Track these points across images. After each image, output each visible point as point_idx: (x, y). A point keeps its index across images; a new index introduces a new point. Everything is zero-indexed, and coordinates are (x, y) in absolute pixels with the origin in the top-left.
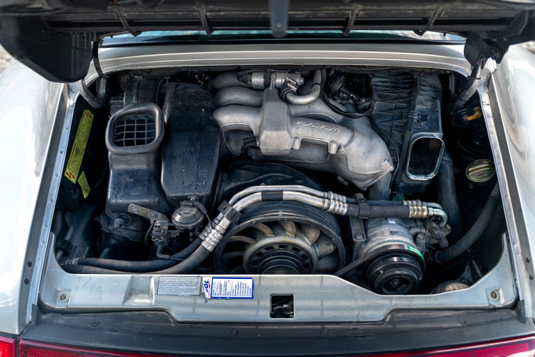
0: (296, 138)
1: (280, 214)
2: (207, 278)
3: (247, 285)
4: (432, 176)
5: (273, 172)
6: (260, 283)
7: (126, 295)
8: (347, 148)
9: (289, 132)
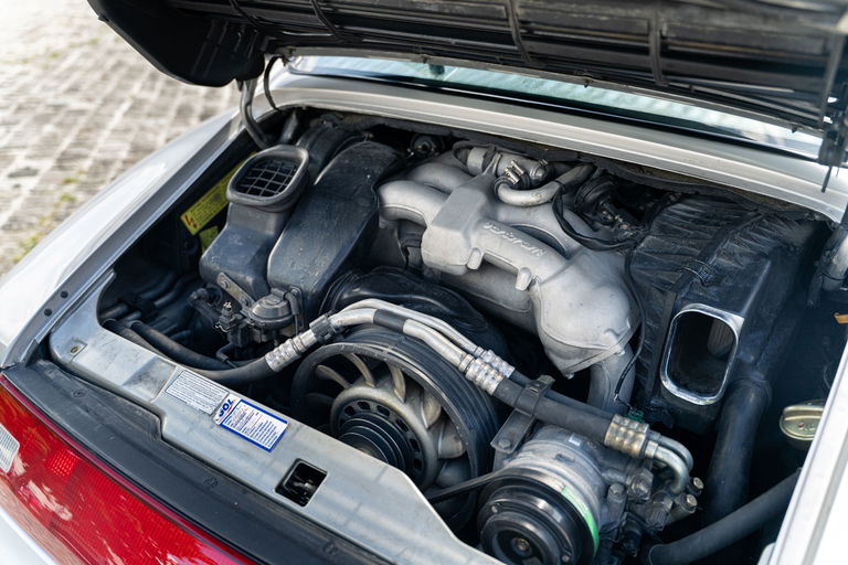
0: (476, 249)
1: (386, 351)
2: (235, 397)
3: (276, 430)
4: (708, 400)
5: (427, 296)
6: (294, 435)
7: (134, 376)
8: (544, 286)
9: (466, 236)
